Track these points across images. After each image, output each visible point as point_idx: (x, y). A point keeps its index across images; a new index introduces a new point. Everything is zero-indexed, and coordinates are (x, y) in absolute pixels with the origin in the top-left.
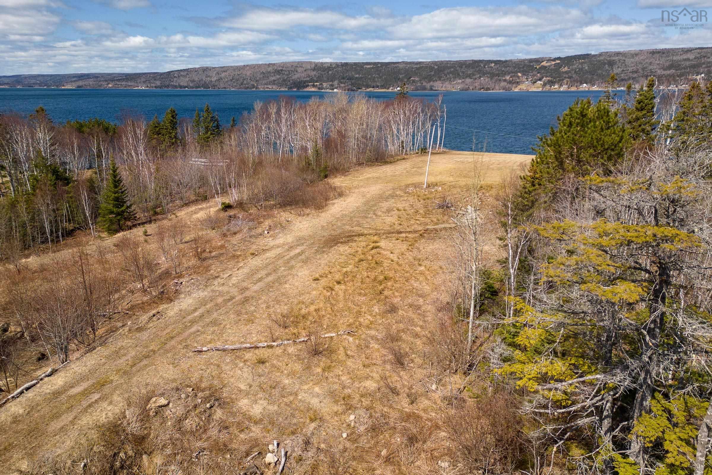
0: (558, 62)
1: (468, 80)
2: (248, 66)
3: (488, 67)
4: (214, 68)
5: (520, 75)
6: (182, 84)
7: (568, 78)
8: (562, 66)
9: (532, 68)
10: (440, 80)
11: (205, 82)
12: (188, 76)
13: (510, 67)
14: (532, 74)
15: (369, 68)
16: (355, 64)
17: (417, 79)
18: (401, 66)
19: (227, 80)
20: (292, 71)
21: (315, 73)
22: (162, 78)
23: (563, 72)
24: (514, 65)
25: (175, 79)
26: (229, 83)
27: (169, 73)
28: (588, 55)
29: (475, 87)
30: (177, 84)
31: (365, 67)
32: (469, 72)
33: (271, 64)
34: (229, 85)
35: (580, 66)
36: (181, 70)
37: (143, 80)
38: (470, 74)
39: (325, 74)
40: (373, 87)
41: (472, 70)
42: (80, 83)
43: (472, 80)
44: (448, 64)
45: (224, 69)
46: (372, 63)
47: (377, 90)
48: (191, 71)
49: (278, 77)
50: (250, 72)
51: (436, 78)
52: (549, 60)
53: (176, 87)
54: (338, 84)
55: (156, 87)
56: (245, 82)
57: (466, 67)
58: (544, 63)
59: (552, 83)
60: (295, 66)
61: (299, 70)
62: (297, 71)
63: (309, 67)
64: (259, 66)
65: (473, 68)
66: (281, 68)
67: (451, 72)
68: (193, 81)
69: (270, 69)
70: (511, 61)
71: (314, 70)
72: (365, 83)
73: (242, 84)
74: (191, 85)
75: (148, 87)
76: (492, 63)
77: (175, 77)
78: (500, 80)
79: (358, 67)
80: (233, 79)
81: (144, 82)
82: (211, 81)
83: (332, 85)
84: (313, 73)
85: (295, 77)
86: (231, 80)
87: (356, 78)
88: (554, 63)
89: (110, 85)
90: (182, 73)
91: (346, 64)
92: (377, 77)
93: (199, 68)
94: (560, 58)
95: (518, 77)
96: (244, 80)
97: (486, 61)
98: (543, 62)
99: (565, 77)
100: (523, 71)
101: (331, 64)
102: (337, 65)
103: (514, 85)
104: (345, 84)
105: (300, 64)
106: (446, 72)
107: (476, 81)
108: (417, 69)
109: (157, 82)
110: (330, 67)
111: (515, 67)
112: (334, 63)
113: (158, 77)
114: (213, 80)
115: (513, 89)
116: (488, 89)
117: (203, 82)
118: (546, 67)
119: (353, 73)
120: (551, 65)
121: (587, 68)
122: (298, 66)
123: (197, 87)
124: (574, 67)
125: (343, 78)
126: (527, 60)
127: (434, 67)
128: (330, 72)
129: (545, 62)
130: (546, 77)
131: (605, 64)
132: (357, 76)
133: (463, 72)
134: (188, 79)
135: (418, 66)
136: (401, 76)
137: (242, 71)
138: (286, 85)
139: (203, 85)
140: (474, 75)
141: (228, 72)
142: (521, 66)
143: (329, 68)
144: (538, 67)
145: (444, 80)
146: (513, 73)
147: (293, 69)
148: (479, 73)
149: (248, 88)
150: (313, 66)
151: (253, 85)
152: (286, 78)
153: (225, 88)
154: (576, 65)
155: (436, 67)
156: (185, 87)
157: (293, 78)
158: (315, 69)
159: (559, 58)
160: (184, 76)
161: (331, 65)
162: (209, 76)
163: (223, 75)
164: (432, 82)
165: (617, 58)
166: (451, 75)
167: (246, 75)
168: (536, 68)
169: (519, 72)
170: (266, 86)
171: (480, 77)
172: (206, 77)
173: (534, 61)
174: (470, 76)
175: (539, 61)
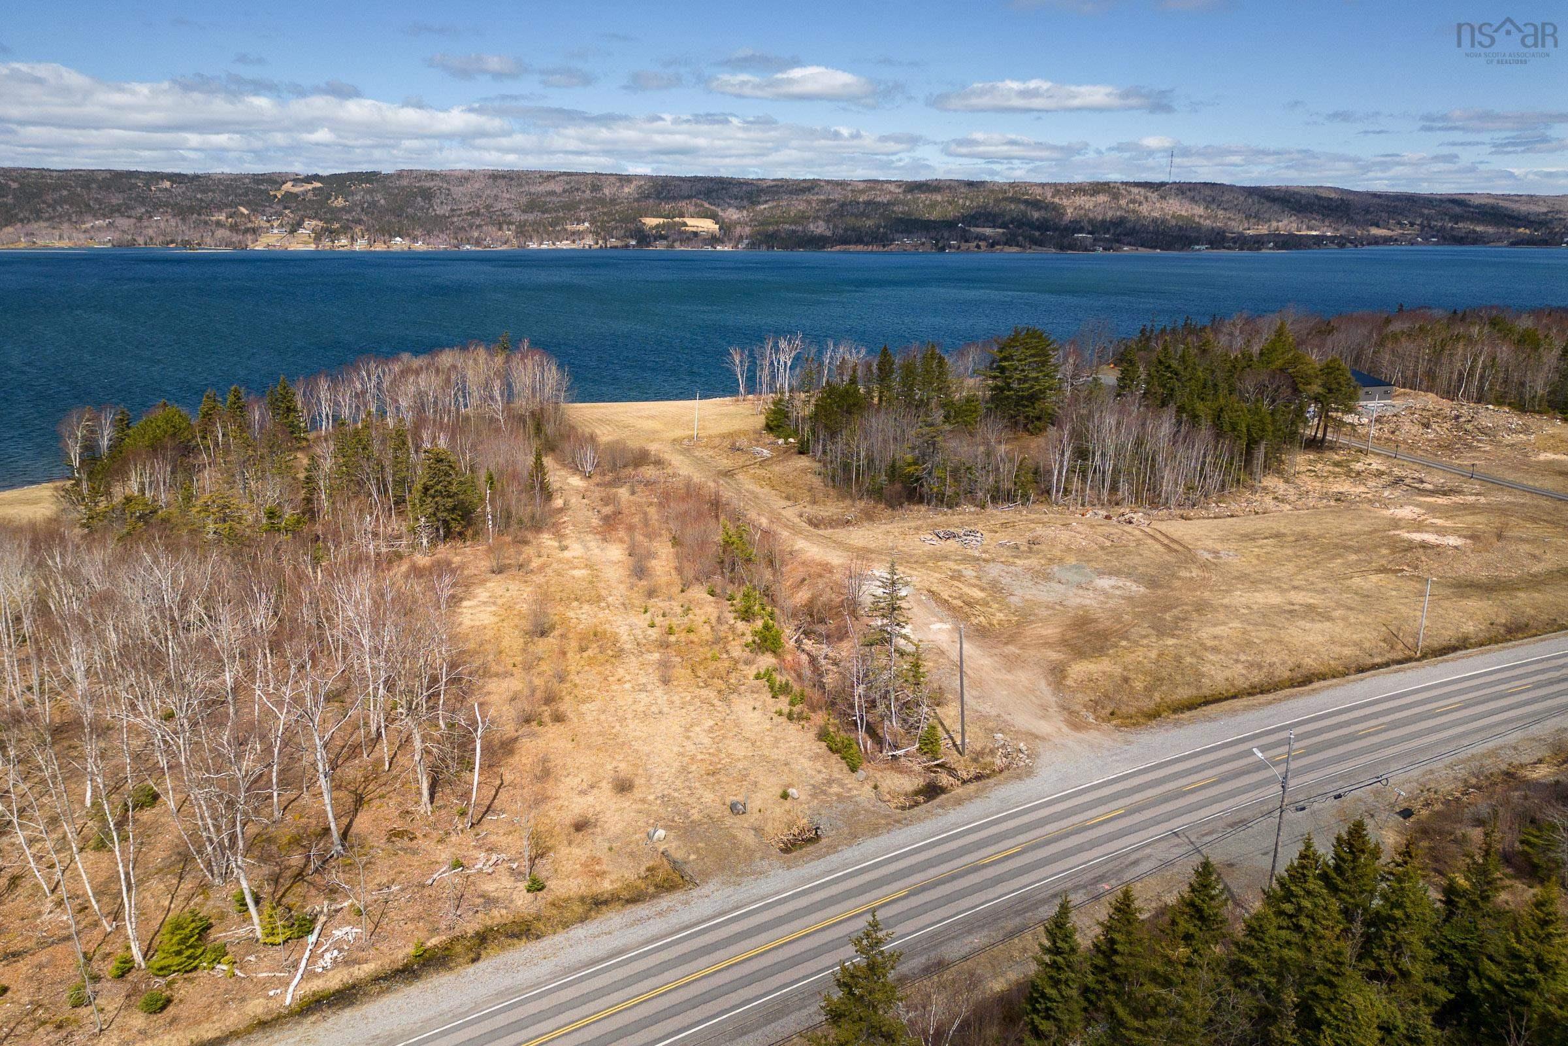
0: (319, 185)
1: (122, 222)
3: (159, 190)
5: (245, 211)
8: (329, 195)
9: (267, 197)
13: (213, 191)
14: (272, 210)
23: (340, 210)
29: (151, 239)
32: (114, 201)
35: (368, 198)
38: (120, 206)
41: (120, 196)
43: (133, 221)
44: (42, 177)
51: (28, 214)
52: (297, 180)
57: (100, 188)
58: (288, 186)
59: (333, 234)
65: (118, 190)
67: (63, 200)
70: (208, 177)
76: (162, 179)
78: (207, 223)
88: (310, 187)
95: (246, 217)
97: (145, 173)
98: (284, 183)
100: (248, 203)
103: (249, 237)
107: (145, 223)
111: (225, 193)
118: (296, 195)
120: (307, 192)
121: (382, 202)
124: (355, 197)
126: (246, 176)
129: (289, 184)
130: (310, 218)
131: (415, 195)
133: (98, 201)
140: (130, 208)
142: (236, 191)
144: (279, 195)
145: (53, 218)
146: (226, 205)
148: (143, 204)
154: (359, 195)
159: (316, 178)
165: (432, 184)
166: (66, 207)
168: (275, 196)
169: (241, 205)
171: (150, 213)
173: (263, 181)
174: (118, 211)
175: (275, 182)
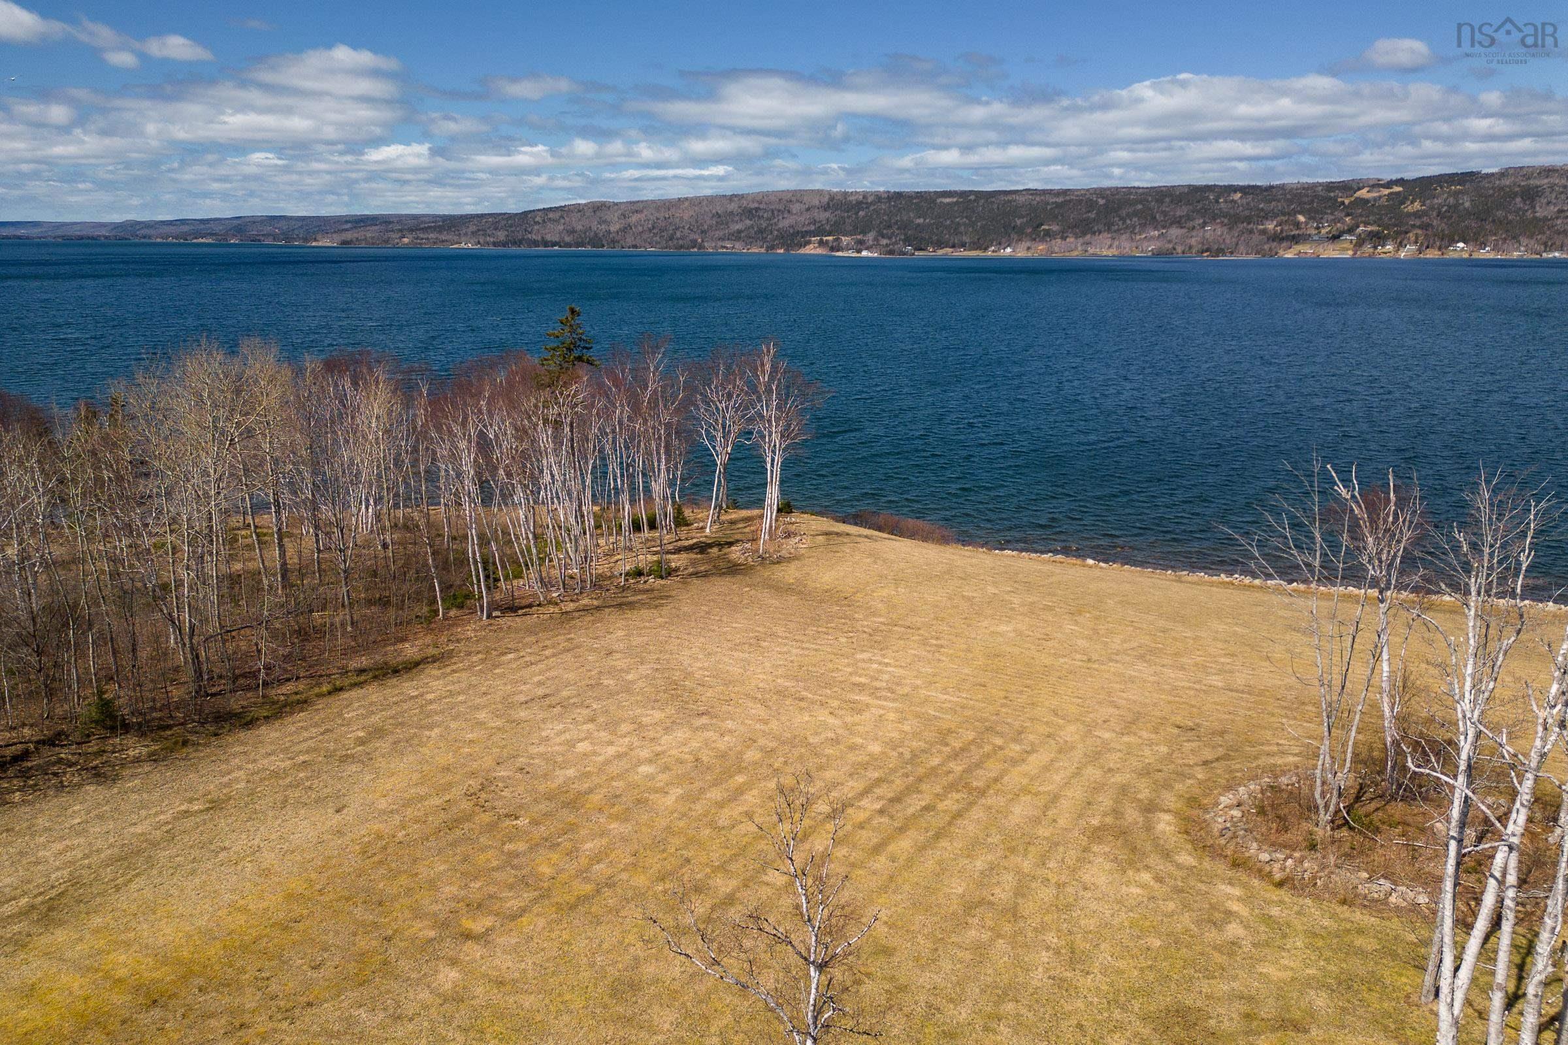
0: (1397, 189)
1: (1175, 232)
2: (686, 199)
3: (1226, 202)
4: (616, 204)
5: (1301, 218)
6: (549, 238)
7: (1421, 227)
8: (1406, 198)
9: (1335, 205)
10: (1109, 231)
11: (596, 234)
12: (562, 221)
13: (1279, 201)
14: (1331, 217)
15: (949, 204)
16: (919, 195)
17: (1055, 228)
18: (1021, 199)
19: (640, 229)
20: (779, 211)
21: (827, 214)
22: (511, 226)
23: (1409, 215)
24: (1289, 196)
25: (536, 227)
26: (645, 236)
27: (526, 213)
28: (1472, 174)
29: (1190, 247)
30: (539, 238)
31: (938, 201)
32: (1178, 213)
33: (736, 196)
34: (645, 241)
35: (1451, 201)
36: (550, 209)
37: (472, 228)
38: (1180, 217)
39: (849, 217)
40: (953, 246)
41: (1185, 208)
42: (348, 236)
43: (1185, 230)
44: (1131, 193)
45: (636, 207)
46: (956, 192)
47: (962, 253)
48: (569, 210)
49: (748, 222)
50: (692, 213)
51: (1101, 227)
52: (1377, 185)
53: (536, 243)
54: (876, 239)
55: (494, 244)
56: (678, 234)
57: (1172, 201)
58: (1363, 193)
59: (1377, 238)
60: (786, 202)
61: (796, 208)
62: (789, 212)
63: (817, 203)
64: (710, 200)
65: (1188, 203)
66: (756, 205)
67: (1136, 214)
68: (572, 232)
69: (733, 207)
70: (1282, 187)
71: (826, 208)
72: (935, 238)
73: (671, 239)
74: (567, 239)
75: (479, 243)
76: (1235, 192)
77: (537, 223)
78: (1251, 232)
79: (924, 201)
80: (654, 228)
81: (473, 233)
82: (609, 232)
83: (861, 242)
84: (823, 216)
85: (784, 224)
86: (650, 230)
87: (919, 225)
88: (1387, 192)
89: (406, 240)
90: (551, 215)
91: (899, 195)
92: (965, 224)
93: (585, 205)
94: (1402, 179)
95: (1298, 225)
96: (677, 229)
97: (1221, 186)
98: (1359, 189)
99: (1414, 226)
100: (1309, 211)
101: (865, 195)
102: (878, 197)
103: (1285, 244)
104: (890, 238)
105: (797, 196)
106: (1124, 213)
107: (1194, 233)
108: (1058, 205)
109: (499, 233)
110: (861, 202)
111: (1290, 202)
112: (872, 193)
113: (503, 223)
114: (613, 229)
115: (1281, 252)
116: (1220, 251)
117: (592, 234)
118: (1367, 201)
119: (912, 215)
120: (1380, 197)
121: (1467, 204)
122: (794, 199)
123: (578, 245)
124: (1436, 201)
125: (889, 227)
126: (1320, 184)
127: (1097, 202)
128: (861, 213)
129: (1366, 190)
130: (1366, 224)
131: (1514, 195)
132: (921, 220)
133: (1165, 214)
134: (561, 227)
135: (1060, 200)
136: (1019, 222)
137: (673, 210)
138: (764, 239)
139: (590, 240)
140: (1189, 218)
141: (645, 212)
142: (1306, 199)
143: (859, 203)
144: (1347, 202)
145: (1119, 230)
146: (1284, 214)
147: (781, 207)
148: (1203, 216)
149: (682, 247)
150: (826, 199)
151: (694, 242)
152: (764, 225)
153: (635, 246)
154: (1441, 198)
155: (1101, 202)
156: (554, 244)
157: (781, 225)
158: (829, 207)
159: (1400, 182)
160: (556, 221)
161: (864, 197)
162: (605, 222)
163: (634, 219)
164: (1088, 237)
165: (1546, 181)
166: (1135, 219)
167: (682, 218)
168: (1343, 203)
169: (1300, 213)
170: (720, 243)
171: (1205, 224)
172: (599, 223)
173: (1338, 188)
174: (1179, 222)
175: (1350, 188)
